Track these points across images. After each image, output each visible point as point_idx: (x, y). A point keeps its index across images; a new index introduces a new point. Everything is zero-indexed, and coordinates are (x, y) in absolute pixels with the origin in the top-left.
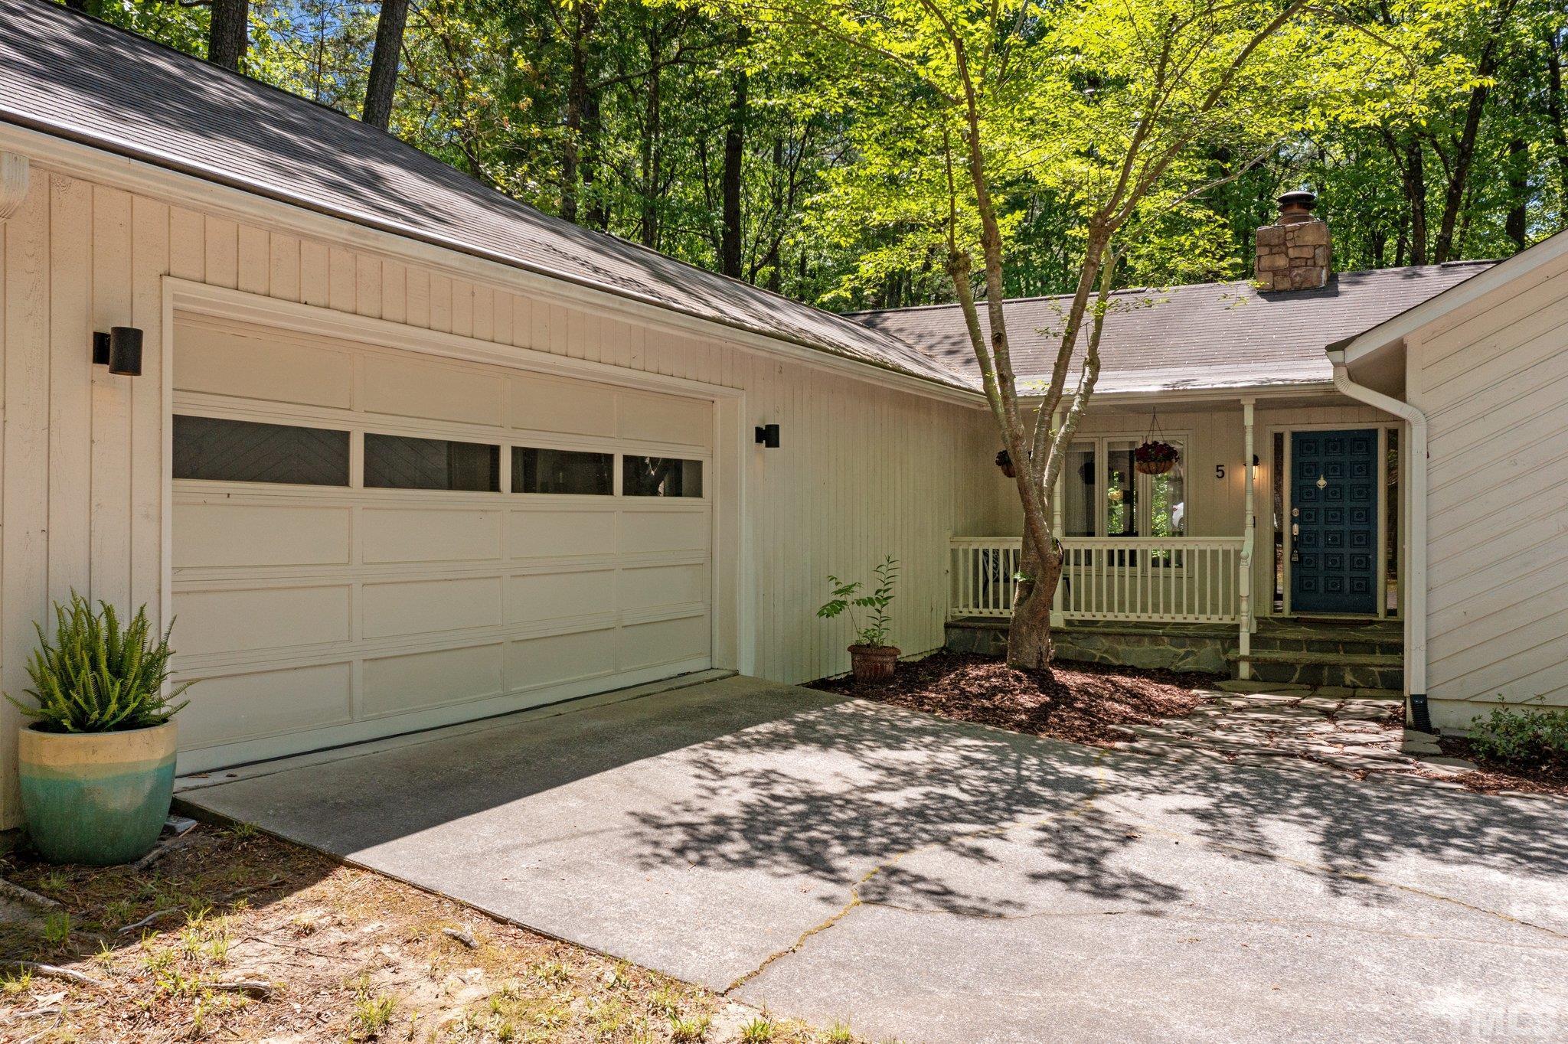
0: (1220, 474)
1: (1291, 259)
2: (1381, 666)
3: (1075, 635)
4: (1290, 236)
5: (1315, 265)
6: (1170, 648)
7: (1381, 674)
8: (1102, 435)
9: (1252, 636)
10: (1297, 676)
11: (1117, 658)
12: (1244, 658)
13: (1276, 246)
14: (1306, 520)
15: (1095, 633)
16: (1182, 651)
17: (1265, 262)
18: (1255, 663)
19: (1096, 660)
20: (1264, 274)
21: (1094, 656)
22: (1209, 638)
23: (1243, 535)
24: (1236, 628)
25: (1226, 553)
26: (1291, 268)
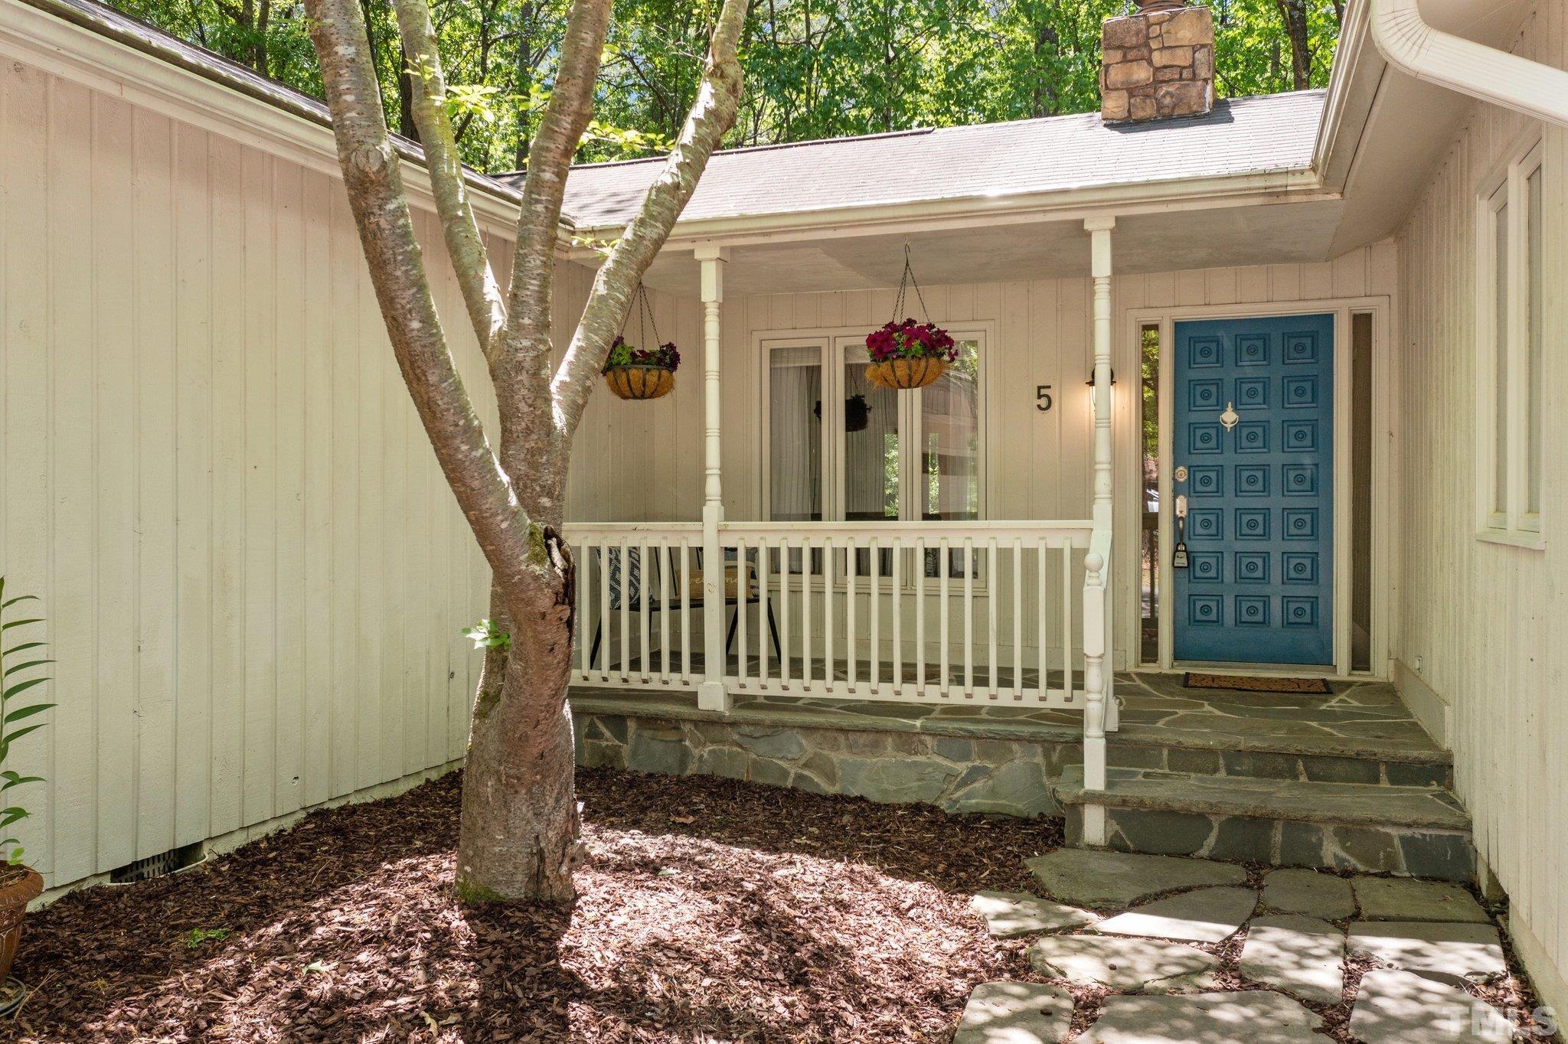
0: (1043, 402)
1: (1157, 69)
2: (1409, 826)
3: (747, 729)
4: (1155, 31)
5: (1194, 77)
6: (939, 760)
7: (1406, 841)
8: (831, 333)
9: (1108, 735)
10: (1212, 840)
11: (831, 778)
12: (1094, 798)
13: (1132, 48)
14: (1199, 488)
15: (784, 726)
16: (962, 767)
17: (1116, 75)
18: (1118, 811)
19: (789, 784)
20: (1114, 94)
21: (785, 774)
22: (1018, 739)
23: (1090, 517)
24: (1076, 718)
25: (1055, 555)
26: (1157, 83)
